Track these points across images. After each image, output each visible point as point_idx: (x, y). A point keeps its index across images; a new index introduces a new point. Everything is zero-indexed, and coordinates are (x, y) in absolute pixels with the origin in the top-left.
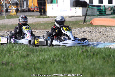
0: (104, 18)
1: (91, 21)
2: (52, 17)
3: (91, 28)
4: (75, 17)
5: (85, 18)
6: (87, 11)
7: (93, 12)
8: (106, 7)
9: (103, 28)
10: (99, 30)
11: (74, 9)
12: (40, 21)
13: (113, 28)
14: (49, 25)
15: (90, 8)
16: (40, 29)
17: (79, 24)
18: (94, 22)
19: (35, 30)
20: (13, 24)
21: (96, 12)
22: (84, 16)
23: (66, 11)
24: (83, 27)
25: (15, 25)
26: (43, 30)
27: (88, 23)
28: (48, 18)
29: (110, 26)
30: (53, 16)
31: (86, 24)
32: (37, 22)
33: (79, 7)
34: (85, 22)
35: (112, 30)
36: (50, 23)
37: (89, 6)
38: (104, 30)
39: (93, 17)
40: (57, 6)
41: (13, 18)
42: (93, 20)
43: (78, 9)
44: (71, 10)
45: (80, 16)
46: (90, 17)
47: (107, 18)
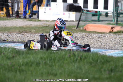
0: (99, 24)
1: (84, 27)
2: (44, 21)
3: (84, 34)
4: (68, 22)
5: (79, 23)
6: (81, 16)
7: (87, 18)
8: (101, 12)
9: (97, 35)
10: (92, 36)
11: (67, 13)
12: (31, 24)
13: (106, 35)
14: (41, 29)
15: (84, 13)
16: (30, 32)
17: (72, 29)
18: (87, 27)
19: (25, 34)
20: (3, 26)
21: (90, 17)
22: (78, 21)
23: (59, 15)
24: (76, 33)
25: (4, 27)
26: (33, 34)
27: (81, 29)
28: (40, 22)
29: (104, 33)
30: (45, 19)
31: (79, 30)
32: (28, 25)
33: (73, 11)
34: (78, 27)
35: (105, 37)
36: (41, 27)
37: (83, 11)
38: (97, 36)
39: (87, 22)
40: (50, 9)
41: (2, 20)
42: (87, 26)
43: (72, 13)
44: (64, 14)
45: (73, 21)
46: (83, 23)
47: (102, 24)
